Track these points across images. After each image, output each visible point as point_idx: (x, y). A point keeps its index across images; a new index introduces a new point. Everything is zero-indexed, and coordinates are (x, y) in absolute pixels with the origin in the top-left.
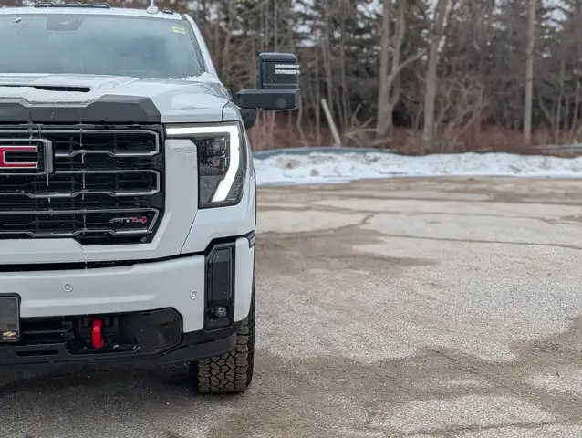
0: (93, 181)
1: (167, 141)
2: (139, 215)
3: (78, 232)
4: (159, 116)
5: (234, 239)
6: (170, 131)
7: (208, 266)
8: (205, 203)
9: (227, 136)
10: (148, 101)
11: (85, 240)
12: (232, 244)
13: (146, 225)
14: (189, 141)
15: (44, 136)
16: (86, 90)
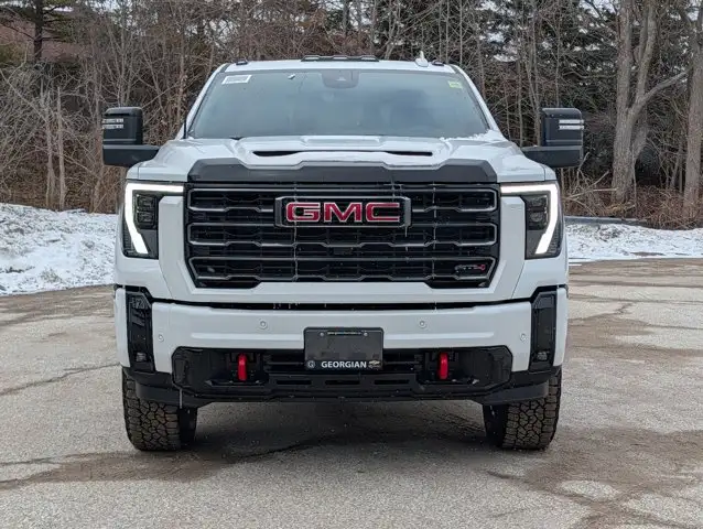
0: (442, 233)
1: (503, 199)
2: (478, 263)
3: (428, 277)
4: (495, 176)
5: (554, 288)
6: (504, 190)
7: (535, 312)
8: (530, 254)
9: (548, 193)
10: (486, 163)
11: (433, 284)
12: (553, 292)
13: (485, 272)
14: (519, 198)
15: (404, 195)
16: (429, 154)
